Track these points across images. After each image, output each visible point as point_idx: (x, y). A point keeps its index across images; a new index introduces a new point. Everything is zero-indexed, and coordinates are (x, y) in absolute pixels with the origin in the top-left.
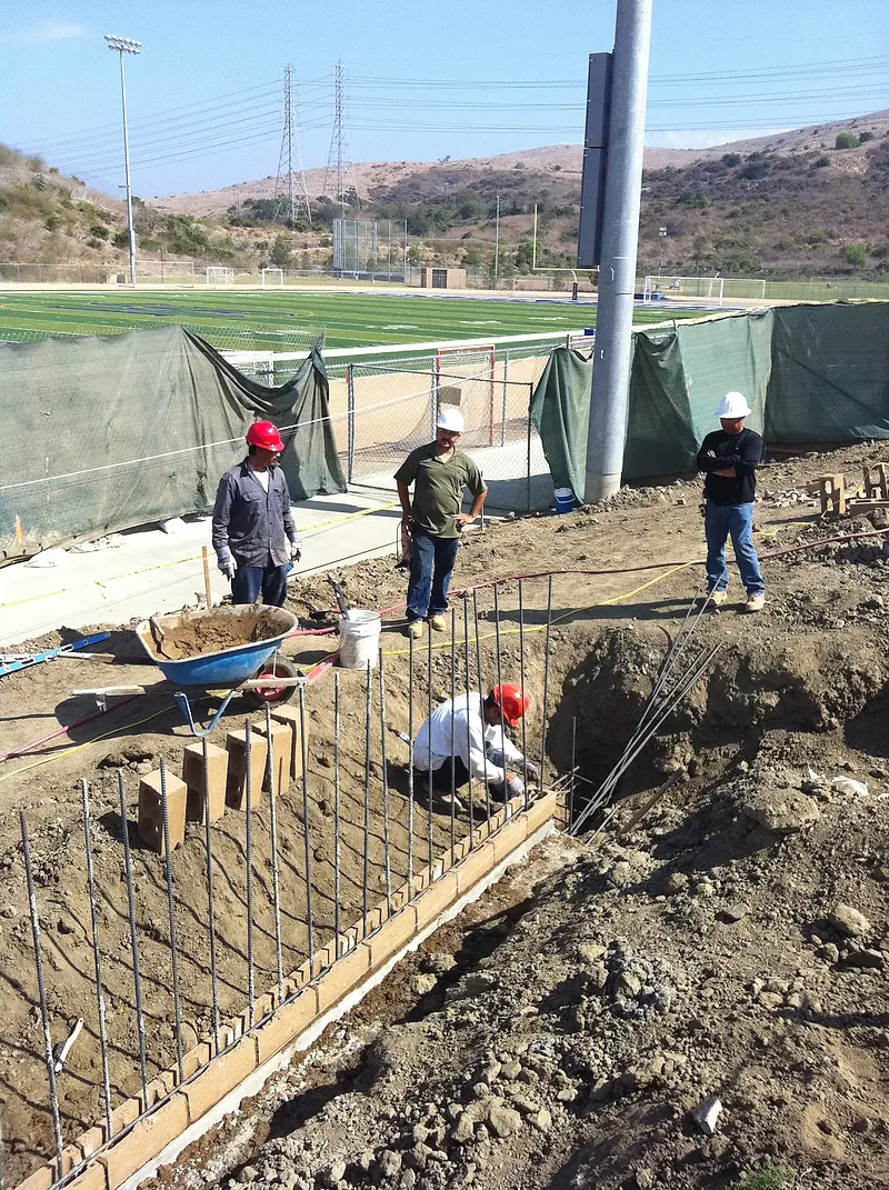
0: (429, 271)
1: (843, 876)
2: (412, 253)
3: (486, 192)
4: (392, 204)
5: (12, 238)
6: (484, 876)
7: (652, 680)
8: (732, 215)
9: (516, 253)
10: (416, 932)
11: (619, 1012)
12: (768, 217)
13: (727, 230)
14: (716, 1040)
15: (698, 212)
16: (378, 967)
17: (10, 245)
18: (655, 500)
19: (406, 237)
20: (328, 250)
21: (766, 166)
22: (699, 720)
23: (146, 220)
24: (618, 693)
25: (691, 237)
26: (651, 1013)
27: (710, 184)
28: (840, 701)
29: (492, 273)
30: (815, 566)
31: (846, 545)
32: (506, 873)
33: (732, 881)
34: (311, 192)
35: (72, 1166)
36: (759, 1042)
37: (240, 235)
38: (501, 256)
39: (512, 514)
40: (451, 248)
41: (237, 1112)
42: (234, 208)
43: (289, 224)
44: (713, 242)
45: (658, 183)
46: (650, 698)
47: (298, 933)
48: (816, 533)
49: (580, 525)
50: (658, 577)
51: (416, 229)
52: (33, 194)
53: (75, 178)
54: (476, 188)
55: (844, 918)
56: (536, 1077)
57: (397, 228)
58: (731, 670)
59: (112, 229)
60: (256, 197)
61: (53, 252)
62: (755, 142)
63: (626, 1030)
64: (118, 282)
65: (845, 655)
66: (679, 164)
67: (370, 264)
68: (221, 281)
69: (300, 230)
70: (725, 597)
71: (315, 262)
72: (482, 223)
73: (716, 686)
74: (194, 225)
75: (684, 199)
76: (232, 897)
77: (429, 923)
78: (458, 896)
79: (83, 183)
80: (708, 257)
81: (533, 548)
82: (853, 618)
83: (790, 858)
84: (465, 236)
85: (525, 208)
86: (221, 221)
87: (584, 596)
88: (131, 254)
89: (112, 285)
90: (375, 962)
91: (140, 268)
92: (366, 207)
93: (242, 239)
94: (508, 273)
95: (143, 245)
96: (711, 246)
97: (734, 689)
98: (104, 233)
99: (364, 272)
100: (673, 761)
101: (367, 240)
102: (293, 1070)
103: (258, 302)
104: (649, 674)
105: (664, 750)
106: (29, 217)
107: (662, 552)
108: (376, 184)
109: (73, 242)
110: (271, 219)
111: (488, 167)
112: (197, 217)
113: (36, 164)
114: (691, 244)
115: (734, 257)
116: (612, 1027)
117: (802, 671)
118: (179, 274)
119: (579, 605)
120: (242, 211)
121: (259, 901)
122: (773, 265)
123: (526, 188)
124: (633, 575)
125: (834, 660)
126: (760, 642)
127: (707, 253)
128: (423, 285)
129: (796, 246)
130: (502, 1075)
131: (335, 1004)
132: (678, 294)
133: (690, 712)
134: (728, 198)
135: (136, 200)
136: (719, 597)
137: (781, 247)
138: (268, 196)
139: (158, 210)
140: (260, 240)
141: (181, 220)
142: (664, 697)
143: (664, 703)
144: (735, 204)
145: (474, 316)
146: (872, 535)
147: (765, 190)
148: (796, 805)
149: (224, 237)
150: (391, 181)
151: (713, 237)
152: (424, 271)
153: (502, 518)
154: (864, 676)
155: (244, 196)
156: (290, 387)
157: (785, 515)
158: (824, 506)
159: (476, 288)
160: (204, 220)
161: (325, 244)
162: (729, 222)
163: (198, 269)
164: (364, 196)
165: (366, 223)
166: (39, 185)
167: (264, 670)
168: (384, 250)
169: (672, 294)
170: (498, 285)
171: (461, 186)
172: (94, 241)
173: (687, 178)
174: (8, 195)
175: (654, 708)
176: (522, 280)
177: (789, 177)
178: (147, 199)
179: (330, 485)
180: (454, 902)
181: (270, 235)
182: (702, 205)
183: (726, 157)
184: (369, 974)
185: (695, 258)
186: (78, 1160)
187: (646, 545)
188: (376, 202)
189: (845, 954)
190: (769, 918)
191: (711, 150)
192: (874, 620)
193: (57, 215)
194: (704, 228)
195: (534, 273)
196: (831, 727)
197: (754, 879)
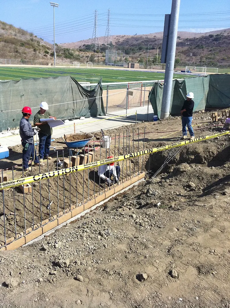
0: (130, 64)
1: (192, 179)
2: (126, 59)
3: (146, 43)
4: (121, 46)
5: (25, 53)
6: (129, 186)
7: (168, 153)
8: (211, 51)
9: (153, 60)
10: (115, 193)
11: (148, 196)
12: (220, 51)
13: (209, 55)
14: (163, 198)
15: (201, 50)
16: (107, 198)
17: (25, 55)
18: (177, 118)
19: (124, 55)
20: (104, 58)
21: (220, 38)
22: (177, 161)
23: (59, 50)
24: (161, 156)
25: (199, 56)
26: (153, 196)
27: (205, 42)
28: (207, 157)
29: (146, 65)
30: (207, 131)
31: (215, 127)
32: (133, 186)
33: (172, 180)
34: (100, 43)
35: (52, 220)
36: (170, 198)
37: (82, 54)
38: (149, 60)
39: (144, 121)
40: (136, 58)
41: (80, 218)
42: (80, 47)
43: (94, 51)
44: (205, 57)
45: (191, 42)
46: (167, 157)
47: (92, 192)
48: (209, 125)
49: (158, 123)
50: (173, 133)
51: (127, 53)
52: (31, 42)
53: (41, 39)
54: (143, 42)
55: (190, 184)
56: (132, 205)
57: (122, 52)
58: (185, 151)
59: (50, 52)
60: (86, 44)
61: (35, 57)
62: (218, 31)
63: (148, 199)
64: (51, 65)
65: (209, 148)
66: (197, 37)
67: (115, 62)
68: (77, 66)
69: (97, 53)
70: (187, 137)
71: (101, 61)
72: (144, 51)
73: (181, 154)
74: (70, 51)
75: (198, 46)
76: (80, 185)
77: (117, 192)
78: (123, 189)
79: (43, 40)
80: (203, 62)
81: (147, 128)
82: (212, 141)
83: (184, 176)
84: (140, 55)
85: (156, 48)
86: (77, 50)
87: (156, 137)
88: (55, 58)
89: (49, 66)
90: (106, 197)
91: (56, 62)
92: (114, 47)
93: (82, 55)
94: (150, 65)
95: (57, 56)
96: (204, 59)
97: (185, 155)
98: (48, 53)
99: (113, 64)
100: (171, 170)
101: (114, 56)
102: (90, 213)
103: (86, 71)
104: (168, 152)
105: (170, 167)
106: (29, 48)
107: (175, 129)
108: (117, 41)
109: (40, 55)
110: (90, 50)
111: (147, 37)
112: (71, 49)
113: (31, 35)
114: (199, 58)
115: (210, 62)
116: (146, 198)
117: (199, 151)
118: (66, 63)
119: (155, 139)
120: (83, 48)
121: (85, 186)
122: (221, 64)
123: (156, 42)
124: (167, 133)
125: (206, 150)
126: (192, 146)
127: (203, 61)
128: (128, 67)
129: (227, 60)
130: (126, 205)
131: (98, 203)
132: (194, 71)
133: (176, 160)
134: (210, 46)
135: (56, 44)
136: (185, 137)
137: (223, 59)
138: (89, 44)
139: (62, 47)
140: (87, 55)
141: (67, 50)
142: (170, 157)
143: (170, 158)
144: (212, 48)
145: (141, 75)
146: (221, 125)
147: (220, 44)
148: (186, 167)
149: (78, 54)
150: (121, 40)
151: (205, 56)
152: (128, 64)
153: (141, 122)
154: (212, 153)
155: (83, 44)
156: (94, 90)
157: (204, 121)
158: (213, 119)
159: (142, 68)
160: (73, 50)
161: (104, 56)
162: (210, 52)
163: (71, 62)
164: (114, 44)
165: (114, 51)
166: (32, 40)
167: (86, 146)
168: (119, 58)
169: (193, 71)
170: (147, 68)
171: (139, 42)
172: (45, 55)
173: (199, 40)
174: (24, 42)
175: (168, 159)
176: (154, 67)
177: (226, 41)
178: (59, 44)
179: (102, 114)
180: (122, 189)
181: (89, 54)
182: (203, 48)
183: (210, 35)
184: (105, 199)
185: (200, 62)
186: (53, 219)
187: (172, 127)
188: (117, 46)
189: (190, 190)
190: (178, 185)
191: (206, 33)
192: (216, 141)
193: (36, 48)
194: (203, 54)
195: (157, 65)
196: (205, 163)
197: (176, 179)
